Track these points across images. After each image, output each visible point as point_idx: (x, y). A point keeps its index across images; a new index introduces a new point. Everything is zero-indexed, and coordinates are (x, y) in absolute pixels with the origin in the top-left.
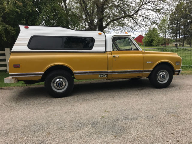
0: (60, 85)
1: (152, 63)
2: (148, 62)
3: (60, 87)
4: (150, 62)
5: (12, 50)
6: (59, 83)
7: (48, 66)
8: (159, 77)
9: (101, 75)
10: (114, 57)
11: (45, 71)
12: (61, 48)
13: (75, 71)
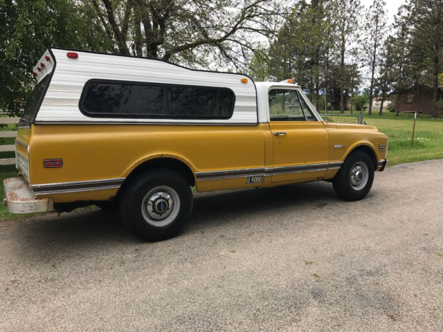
0: (162, 208)
1: (343, 148)
2: (336, 146)
3: (161, 214)
4: (340, 146)
5: (37, 119)
6: (160, 203)
7: (137, 161)
8: (353, 177)
9: (251, 177)
10: (277, 135)
11: (127, 175)
12: (165, 115)
13: (197, 170)
